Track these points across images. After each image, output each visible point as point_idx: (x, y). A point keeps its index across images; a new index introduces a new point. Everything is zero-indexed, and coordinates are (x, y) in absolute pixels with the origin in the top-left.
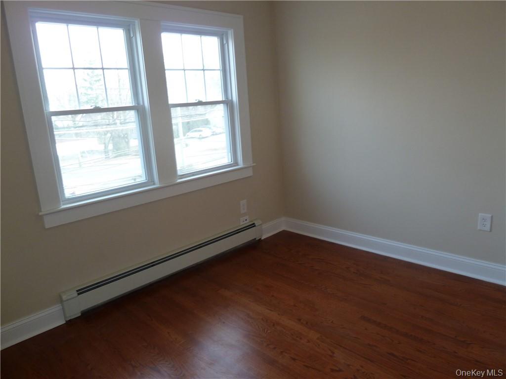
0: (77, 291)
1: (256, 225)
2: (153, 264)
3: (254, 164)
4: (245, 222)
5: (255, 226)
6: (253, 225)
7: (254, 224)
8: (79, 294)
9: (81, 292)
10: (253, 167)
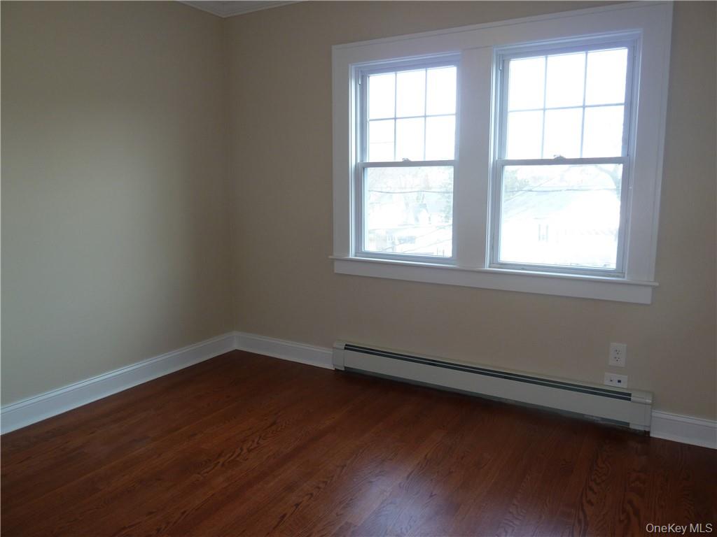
0: (346, 345)
1: (632, 398)
2: (433, 363)
3: (657, 284)
4: (615, 384)
5: (630, 400)
6: (626, 396)
7: (630, 395)
8: (345, 349)
9: (348, 347)
10: (654, 288)
